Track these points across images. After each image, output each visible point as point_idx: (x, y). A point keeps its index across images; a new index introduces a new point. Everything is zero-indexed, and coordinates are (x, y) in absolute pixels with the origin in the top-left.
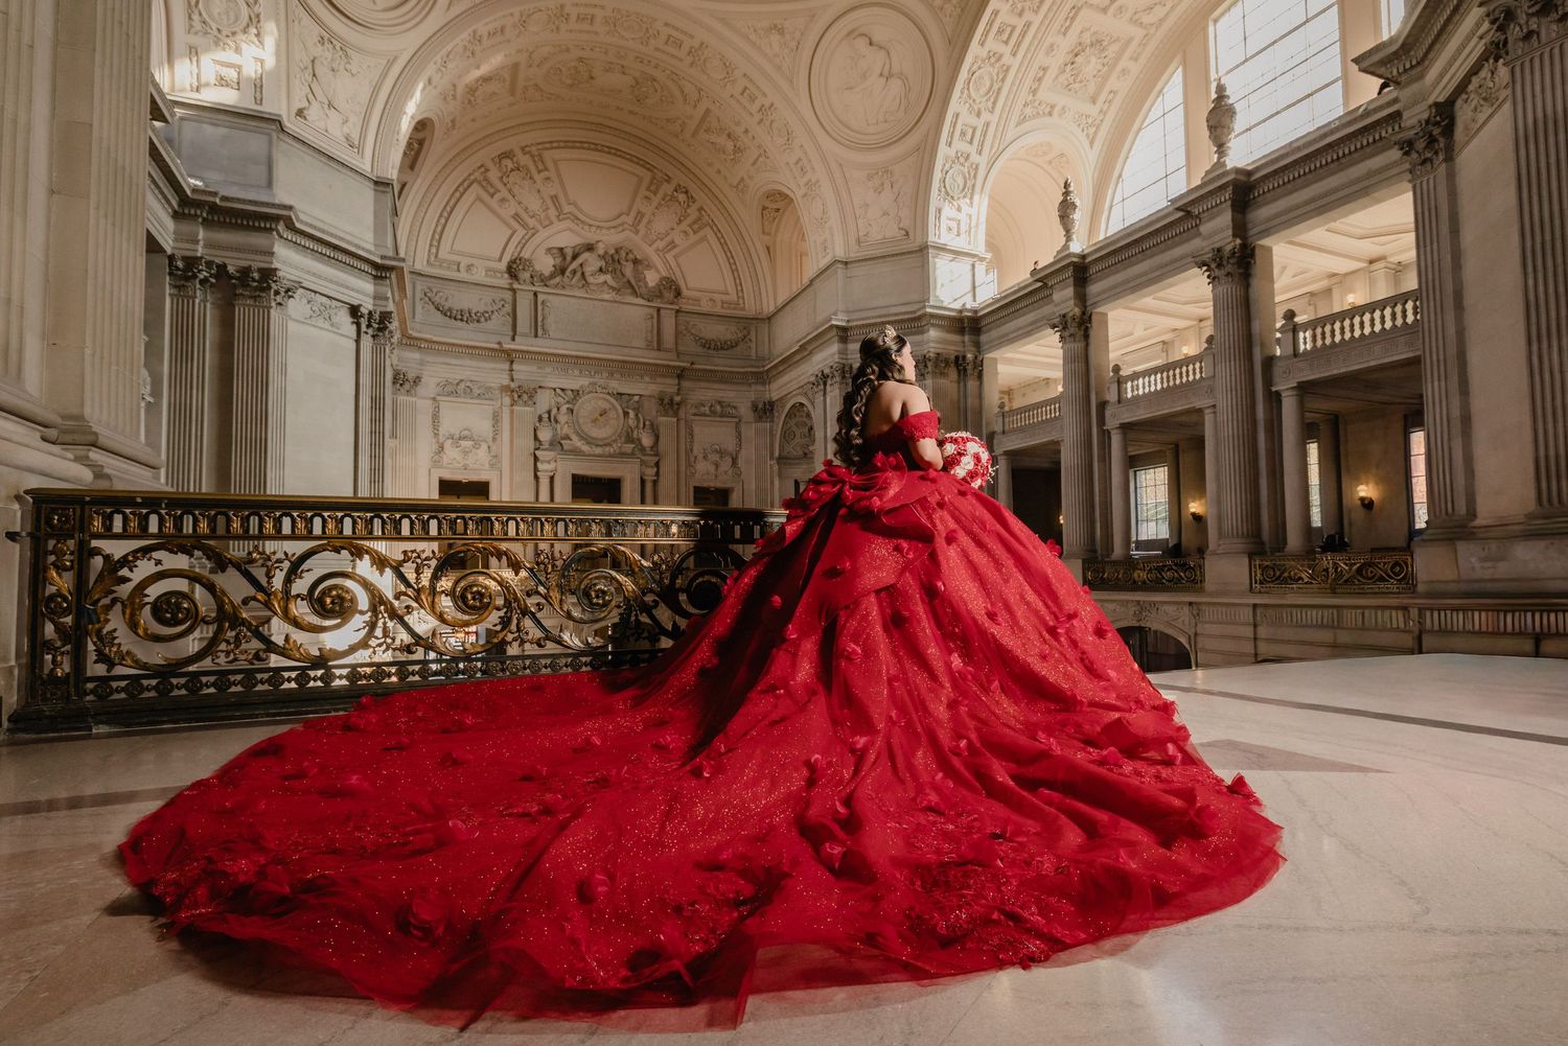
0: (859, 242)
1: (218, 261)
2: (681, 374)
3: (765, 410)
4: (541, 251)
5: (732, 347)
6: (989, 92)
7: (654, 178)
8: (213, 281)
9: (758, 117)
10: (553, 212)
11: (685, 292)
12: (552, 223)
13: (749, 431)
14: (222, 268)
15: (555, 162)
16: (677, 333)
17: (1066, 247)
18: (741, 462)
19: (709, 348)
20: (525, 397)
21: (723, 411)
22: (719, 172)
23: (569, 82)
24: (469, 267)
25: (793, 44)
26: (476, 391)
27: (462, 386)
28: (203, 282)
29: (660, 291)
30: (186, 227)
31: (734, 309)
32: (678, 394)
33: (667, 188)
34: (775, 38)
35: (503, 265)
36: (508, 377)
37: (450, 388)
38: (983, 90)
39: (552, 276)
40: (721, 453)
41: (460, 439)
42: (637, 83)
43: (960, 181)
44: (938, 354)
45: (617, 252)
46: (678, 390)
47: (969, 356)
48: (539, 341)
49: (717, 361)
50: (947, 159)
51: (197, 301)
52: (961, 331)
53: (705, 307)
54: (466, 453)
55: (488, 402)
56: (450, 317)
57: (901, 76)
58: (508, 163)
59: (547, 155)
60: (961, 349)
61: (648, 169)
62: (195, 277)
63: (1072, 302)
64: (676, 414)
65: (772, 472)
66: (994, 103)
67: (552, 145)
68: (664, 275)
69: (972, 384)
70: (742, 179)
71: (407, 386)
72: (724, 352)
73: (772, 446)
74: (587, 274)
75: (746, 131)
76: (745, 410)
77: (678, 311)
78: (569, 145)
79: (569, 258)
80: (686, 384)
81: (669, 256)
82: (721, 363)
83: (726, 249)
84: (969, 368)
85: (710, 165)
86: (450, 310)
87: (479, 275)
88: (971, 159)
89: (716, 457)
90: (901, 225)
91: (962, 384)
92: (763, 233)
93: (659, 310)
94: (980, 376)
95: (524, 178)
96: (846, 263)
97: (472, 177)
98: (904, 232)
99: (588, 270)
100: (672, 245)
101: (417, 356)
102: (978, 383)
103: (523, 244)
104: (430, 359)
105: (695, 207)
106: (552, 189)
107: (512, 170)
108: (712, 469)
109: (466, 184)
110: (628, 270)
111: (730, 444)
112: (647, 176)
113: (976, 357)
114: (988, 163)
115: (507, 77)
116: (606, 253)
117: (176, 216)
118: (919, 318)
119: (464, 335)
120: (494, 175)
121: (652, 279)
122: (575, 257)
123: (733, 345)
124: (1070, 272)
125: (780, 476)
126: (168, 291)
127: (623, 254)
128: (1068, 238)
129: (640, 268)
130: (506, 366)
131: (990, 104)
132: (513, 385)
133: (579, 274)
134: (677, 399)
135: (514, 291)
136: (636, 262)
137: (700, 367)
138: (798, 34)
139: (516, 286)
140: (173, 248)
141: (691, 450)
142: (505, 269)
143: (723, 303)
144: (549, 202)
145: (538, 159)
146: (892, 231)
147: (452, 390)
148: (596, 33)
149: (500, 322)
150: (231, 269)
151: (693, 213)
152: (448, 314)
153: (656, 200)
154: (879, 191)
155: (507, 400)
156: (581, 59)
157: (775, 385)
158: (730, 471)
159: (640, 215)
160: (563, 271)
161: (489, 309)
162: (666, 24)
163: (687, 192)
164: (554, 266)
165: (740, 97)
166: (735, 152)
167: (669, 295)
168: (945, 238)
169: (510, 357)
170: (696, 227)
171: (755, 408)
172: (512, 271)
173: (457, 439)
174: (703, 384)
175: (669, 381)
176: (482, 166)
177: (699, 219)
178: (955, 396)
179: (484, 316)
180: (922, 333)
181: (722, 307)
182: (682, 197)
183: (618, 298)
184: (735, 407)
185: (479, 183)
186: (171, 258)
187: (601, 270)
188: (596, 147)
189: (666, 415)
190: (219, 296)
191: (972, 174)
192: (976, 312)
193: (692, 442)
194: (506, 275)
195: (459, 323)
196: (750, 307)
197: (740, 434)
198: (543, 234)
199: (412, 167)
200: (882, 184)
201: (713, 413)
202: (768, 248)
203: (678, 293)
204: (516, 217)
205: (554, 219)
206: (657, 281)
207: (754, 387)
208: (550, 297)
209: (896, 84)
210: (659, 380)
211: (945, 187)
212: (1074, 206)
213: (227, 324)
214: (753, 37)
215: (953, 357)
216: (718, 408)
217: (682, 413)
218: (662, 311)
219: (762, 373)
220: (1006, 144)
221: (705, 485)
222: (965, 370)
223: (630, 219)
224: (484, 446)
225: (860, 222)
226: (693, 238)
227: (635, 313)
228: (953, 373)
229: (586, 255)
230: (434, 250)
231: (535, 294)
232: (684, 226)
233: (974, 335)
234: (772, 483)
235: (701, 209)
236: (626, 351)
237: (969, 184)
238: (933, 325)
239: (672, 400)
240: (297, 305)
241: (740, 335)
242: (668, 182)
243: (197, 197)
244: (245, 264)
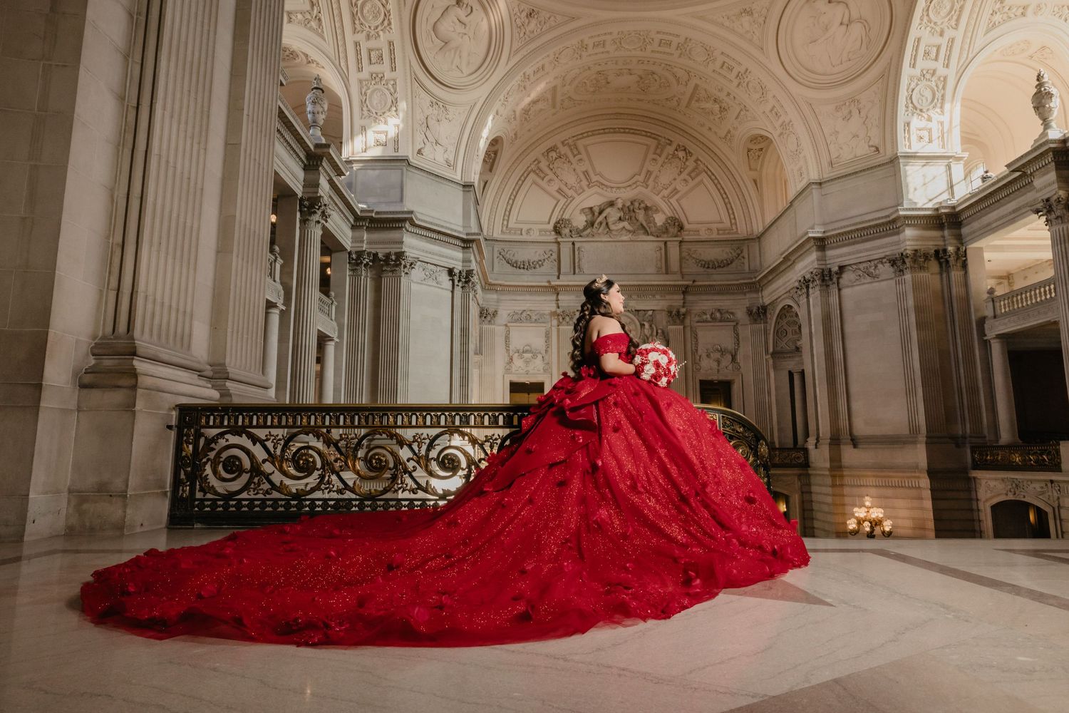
0: (831, 164)
1: (374, 251)
2: (685, 291)
3: (759, 313)
4: (577, 211)
5: (729, 264)
6: (950, 12)
7: (659, 144)
8: (371, 264)
9: (736, 82)
10: (584, 183)
11: (687, 226)
12: (584, 191)
13: (746, 331)
14: (376, 255)
15: (585, 147)
16: (681, 259)
17: (1044, 134)
18: (739, 358)
19: (708, 267)
20: (567, 319)
21: (721, 317)
22: (710, 129)
23: (592, 89)
24: (528, 231)
25: (761, 20)
26: (534, 318)
27: (524, 314)
28: (365, 265)
29: (667, 229)
30: (358, 233)
31: (728, 233)
32: (683, 307)
33: (670, 150)
34: (746, 20)
35: (551, 227)
36: (555, 305)
37: (516, 317)
38: (944, 12)
39: (585, 229)
40: (722, 352)
41: (523, 352)
42: (641, 78)
43: (928, 94)
44: (916, 251)
45: (632, 203)
46: (684, 303)
47: (951, 249)
48: (576, 277)
49: (715, 277)
50: (911, 78)
51: (363, 277)
52: (941, 227)
53: (704, 235)
54: (527, 362)
55: (543, 325)
56: (516, 267)
57: (861, 20)
58: (553, 154)
59: (580, 144)
60: (941, 243)
61: (654, 138)
62: (362, 263)
63: (1056, 186)
64: (682, 322)
65: (768, 365)
66: (958, 20)
67: (582, 136)
68: (669, 215)
69: (956, 274)
70: (729, 132)
71: (489, 318)
72: (721, 269)
73: (766, 343)
74: (610, 224)
75: (729, 94)
76: (741, 314)
77: (681, 242)
78: (593, 133)
79: (596, 214)
80: (689, 298)
81: (673, 201)
82: (718, 279)
83: (719, 187)
84: (952, 260)
85: (703, 125)
86: (516, 262)
87: (535, 236)
88: (938, 73)
89: (718, 355)
90: (870, 144)
91: (944, 275)
92: (750, 169)
93: (666, 243)
94: (965, 266)
95: (564, 163)
96: (820, 184)
97: (530, 169)
98: (874, 149)
99: (611, 220)
100: (675, 191)
101: (495, 296)
102: (963, 273)
103: (564, 210)
104: (503, 297)
105: (692, 160)
106: (585, 166)
107: (556, 159)
108: (714, 365)
109: (525, 175)
110: (641, 216)
111: (729, 343)
112: (653, 143)
113: (958, 249)
114: (957, 73)
115: (549, 97)
116: (624, 206)
117: (353, 227)
118: (894, 221)
119: (526, 278)
120: (543, 165)
121: (659, 219)
122: (600, 213)
123: (728, 263)
124: (1050, 157)
125: (775, 368)
126: (348, 274)
127: (636, 205)
128: (1046, 124)
129: (650, 212)
130: (554, 297)
131: (953, 23)
132: (559, 311)
133: (604, 224)
134: (683, 310)
135: (558, 243)
136: (646, 209)
137: (700, 283)
138: (764, 11)
139: (559, 240)
140: (351, 247)
141: (697, 350)
142: (552, 228)
143: (718, 230)
144: (582, 176)
145: (574, 149)
146: (862, 149)
147: (520, 318)
148: (608, 52)
149: (549, 267)
150: (380, 256)
151: (691, 164)
152: (515, 265)
153: (660, 160)
154: (847, 118)
155: (555, 322)
156: (599, 73)
157: (766, 293)
158: (730, 367)
159: (649, 173)
160: (592, 225)
161: (542, 258)
162: (658, 32)
163: (685, 150)
164: (586, 221)
165: (721, 71)
166: (721, 112)
167: (673, 230)
168: (916, 147)
169: (556, 290)
170: (693, 175)
171: (750, 312)
172: (557, 231)
173: (521, 353)
174: (704, 297)
175: (676, 297)
176: (536, 159)
177: (696, 168)
178: (938, 286)
179: (540, 263)
180: (898, 233)
181: (718, 234)
182: (681, 154)
183: (634, 238)
184: (732, 313)
185: (534, 172)
186: (350, 253)
187: (620, 219)
188: (614, 131)
189: (675, 324)
190: (374, 272)
191: (941, 87)
192: (954, 208)
193: (697, 344)
194: (553, 233)
195: (522, 271)
196: (742, 231)
197: (738, 335)
198: (578, 199)
199: (491, 170)
200: (850, 112)
201: (714, 319)
202: (755, 181)
203: (681, 228)
204: (560, 191)
205: (586, 188)
206: (664, 220)
207: (748, 296)
208: (584, 244)
209: (857, 29)
210: (668, 297)
211: (912, 102)
212: (1050, 95)
213: (378, 289)
214: (727, 23)
215: (933, 251)
216: (718, 315)
217: (687, 322)
218: (668, 243)
219: (754, 283)
220: (974, 54)
221: (710, 378)
222: (947, 262)
223: (641, 178)
224: (540, 357)
225: (832, 147)
226: (692, 183)
227: (648, 248)
228: (934, 266)
229: (609, 210)
230: (505, 223)
231: (573, 244)
232: (684, 175)
233: (954, 228)
234: (768, 374)
235: (697, 160)
236: (641, 277)
237: (938, 95)
238: (908, 225)
239: (678, 312)
240: (417, 273)
241: (735, 254)
242: (670, 145)
243: (364, 215)
244: (387, 251)
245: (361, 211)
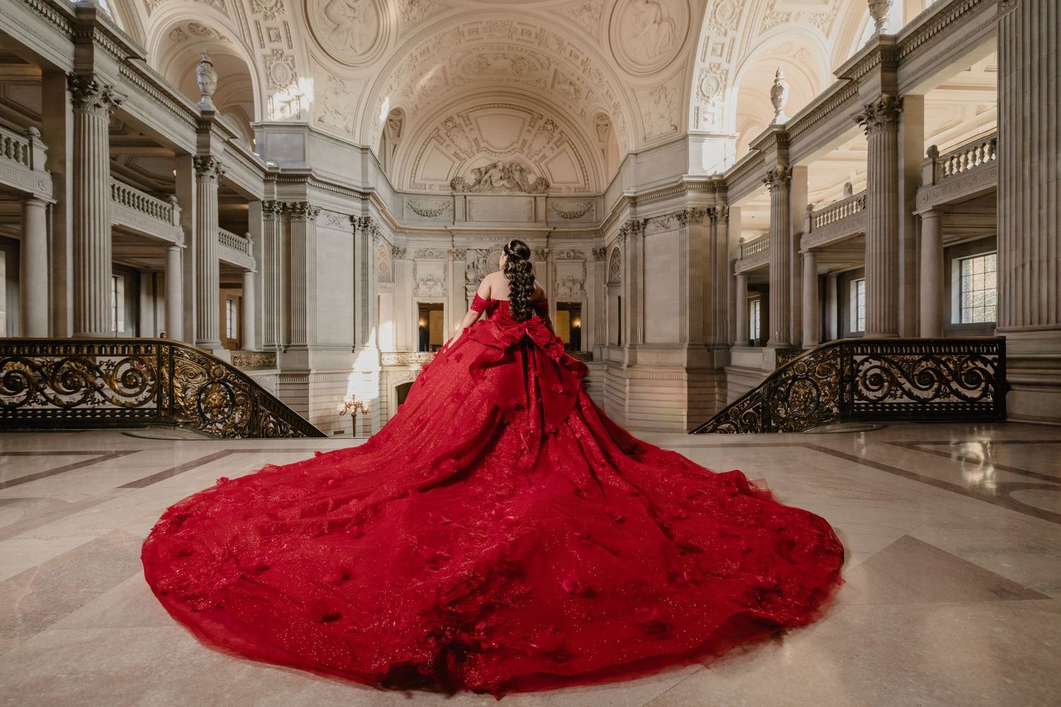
0: (645, 139)
1: (283, 201)
2: (549, 235)
3: (601, 253)
4: (469, 171)
6: (732, 15)
7: (533, 118)
8: (281, 211)
9: (581, 68)
10: (475, 148)
11: (552, 185)
12: (474, 155)
13: (591, 267)
14: (284, 204)
15: (476, 119)
16: (547, 211)
17: (774, 120)
18: (586, 286)
19: (567, 218)
20: (460, 255)
21: (575, 255)
22: (570, 107)
23: (476, 70)
24: (431, 186)
25: (597, 15)
26: (435, 254)
27: (428, 252)
28: (277, 212)
29: (537, 187)
30: (269, 186)
31: (583, 191)
32: (547, 247)
33: (541, 123)
35: (448, 183)
36: (451, 245)
37: (421, 254)
38: (727, 15)
39: (474, 185)
40: (574, 281)
41: (427, 280)
42: (514, 62)
43: (714, 84)
44: (694, 209)
45: (511, 166)
46: (547, 245)
47: (718, 208)
48: (467, 223)
49: (573, 225)
50: (702, 71)
51: (275, 222)
52: (713, 191)
53: (564, 193)
54: (430, 288)
55: (442, 260)
56: (421, 215)
58: (450, 124)
59: (472, 116)
60: (713, 203)
61: (530, 113)
62: (273, 210)
63: (776, 162)
64: (546, 259)
65: (605, 292)
66: (737, 23)
67: (473, 109)
68: (539, 176)
69: (721, 227)
70: (583, 110)
71: (400, 254)
72: (576, 219)
73: (605, 275)
74: (493, 182)
75: (580, 80)
76: (589, 254)
77: (547, 197)
78: (482, 107)
79: (483, 173)
80: (551, 241)
81: (542, 164)
82: (573, 226)
83: (577, 154)
84: (719, 216)
85: (565, 104)
86: (421, 211)
87: (436, 190)
88: (721, 67)
89: (570, 284)
90: (672, 123)
91: (713, 227)
92: (600, 141)
93: (535, 198)
94: (727, 219)
95: (458, 132)
96: (635, 154)
97: (431, 136)
98: (674, 127)
99: (494, 179)
100: (544, 157)
101: (404, 237)
102: (725, 226)
103: (459, 169)
104: (411, 238)
105: (557, 131)
106: (472, 136)
107: (452, 128)
108: (568, 292)
109: (428, 140)
110: (517, 176)
111: (579, 276)
112: (528, 117)
113: (724, 208)
114: (736, 68)
115: (441, 76)
116: (504, 167)
117: (265, 181)
118: (680, 186)
119: (428, 224)
120: (443, 132)
121: (532, 179)
122: (486, 173)
123: (581, 215)
124: (775, 138)
125: (609, 294)
126: (263, 219)
127: (514, 167)
128: (777, 113)
129: (524, 173)
130: (450, 239)
131: (734, 25)
132: (454, 250)
133: (489, 181)
134: (546, 250)
135: (454, 196)
136: (522, 170)
137: (560, 230)
139: (454, 194)
140: (265, 197)
141: (556, 280)
142: (449, 185)
143: (575, 189)
144: (473, 144)
145: (467, 119)
146: (667, 128)
147: (423, 254)
148: (482, 38)
149: (447, 215)
150: (288, 205)
151: (557, 135)
152: (420, 213)
153: (534, 131)
154: (657, 101)
155: (451, 258)
156: (479, 56)
157: (606, 238)
158: (579, 293)
159: (525, 142)
160: (480, 182)
161: (441, 208)
162: (519, 23)
163: (552, 123)
164: (476, 179)
165: (570, 59)
166: (576, 93)
167: (541, 188)
168: (705, 127)
169: (451, 233)
170: (558, 144)
171: (595, 252)
172: (453, 186)
173: (425, 281)
174: (562, 240)
175: (541, 240)
176: (437, 128)
177: (561, 138)
178: (708, 237)
179: (439, 212)
180: (683, 195)
181: (575, 192)
182: (550, 127)
183: (511, 193)
184: (583, 253)
185: (435, 138)
186: (263, 203)
187: (501, 178)
188: (499, 106)
189: (540, 260)
190: (285, 218)
191: (723, 78)
192: (722, 176)
193: (556, 275)
194: (450, 188)
195: (426, 217)
196: (593, 190)
197: (585, 269)
198: (470, 161)
199: (399, 136)
200: (661, 97)
201: (569, 257)
202: (603, 151)
203: (548, 186)
204: (455, 154)
205: (476, 153)
206: (535, 180)
207: (594, 240)
208: (473, 197)
209: (665, 26)
210: (535, 240)
211: (701, 91)
212: (781, 88)
213: (288, 232)
214: (572, 18)
215: (706, 209)
216: (572, 254)
217: (549, 259)
218: (538, 198)
219: (598, 230)
221: (564, 301)
222: (716, 218)
223: (518, 146)
224: (439, 284)
225: (645, 125)
226: (557, 151)
227: (521, 202)
228: (706, 220)
229: (492, 171)
230: (412, 180)
231: (465, 197)
232: (551, 144)
233: (722, 192)
234: (605, 298)
235: (561, 132)
236: (516, 224)
237: (722, 85)
238: (690, 189)
239: (543, 251)
240: (321, 219)
241: (586, 208)
242: (541, 119)
243: (271, 171)
244: (294, 201)
245: (270, 168)
